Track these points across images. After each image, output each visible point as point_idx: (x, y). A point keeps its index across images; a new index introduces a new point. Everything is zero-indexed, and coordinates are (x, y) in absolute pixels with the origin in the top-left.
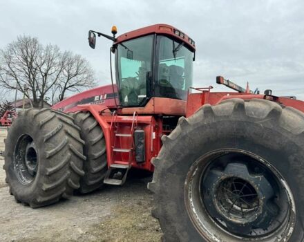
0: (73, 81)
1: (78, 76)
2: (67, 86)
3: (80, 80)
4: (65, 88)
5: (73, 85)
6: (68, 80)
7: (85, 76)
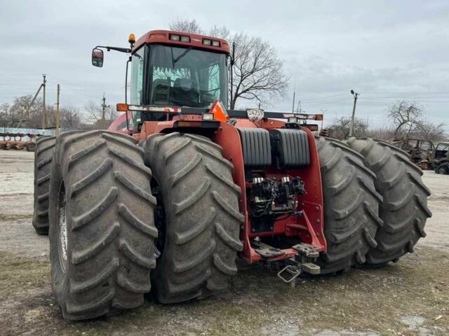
0: (248, 83)
1: (255, 73)
2: (240, 91)
3: (256, 80)
4: (237, 95)
5: (248, 90)
6: (242, 81)
7: (266, 72)
